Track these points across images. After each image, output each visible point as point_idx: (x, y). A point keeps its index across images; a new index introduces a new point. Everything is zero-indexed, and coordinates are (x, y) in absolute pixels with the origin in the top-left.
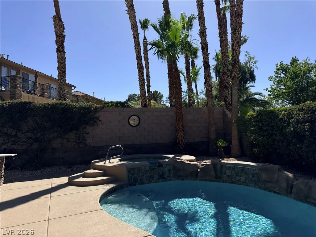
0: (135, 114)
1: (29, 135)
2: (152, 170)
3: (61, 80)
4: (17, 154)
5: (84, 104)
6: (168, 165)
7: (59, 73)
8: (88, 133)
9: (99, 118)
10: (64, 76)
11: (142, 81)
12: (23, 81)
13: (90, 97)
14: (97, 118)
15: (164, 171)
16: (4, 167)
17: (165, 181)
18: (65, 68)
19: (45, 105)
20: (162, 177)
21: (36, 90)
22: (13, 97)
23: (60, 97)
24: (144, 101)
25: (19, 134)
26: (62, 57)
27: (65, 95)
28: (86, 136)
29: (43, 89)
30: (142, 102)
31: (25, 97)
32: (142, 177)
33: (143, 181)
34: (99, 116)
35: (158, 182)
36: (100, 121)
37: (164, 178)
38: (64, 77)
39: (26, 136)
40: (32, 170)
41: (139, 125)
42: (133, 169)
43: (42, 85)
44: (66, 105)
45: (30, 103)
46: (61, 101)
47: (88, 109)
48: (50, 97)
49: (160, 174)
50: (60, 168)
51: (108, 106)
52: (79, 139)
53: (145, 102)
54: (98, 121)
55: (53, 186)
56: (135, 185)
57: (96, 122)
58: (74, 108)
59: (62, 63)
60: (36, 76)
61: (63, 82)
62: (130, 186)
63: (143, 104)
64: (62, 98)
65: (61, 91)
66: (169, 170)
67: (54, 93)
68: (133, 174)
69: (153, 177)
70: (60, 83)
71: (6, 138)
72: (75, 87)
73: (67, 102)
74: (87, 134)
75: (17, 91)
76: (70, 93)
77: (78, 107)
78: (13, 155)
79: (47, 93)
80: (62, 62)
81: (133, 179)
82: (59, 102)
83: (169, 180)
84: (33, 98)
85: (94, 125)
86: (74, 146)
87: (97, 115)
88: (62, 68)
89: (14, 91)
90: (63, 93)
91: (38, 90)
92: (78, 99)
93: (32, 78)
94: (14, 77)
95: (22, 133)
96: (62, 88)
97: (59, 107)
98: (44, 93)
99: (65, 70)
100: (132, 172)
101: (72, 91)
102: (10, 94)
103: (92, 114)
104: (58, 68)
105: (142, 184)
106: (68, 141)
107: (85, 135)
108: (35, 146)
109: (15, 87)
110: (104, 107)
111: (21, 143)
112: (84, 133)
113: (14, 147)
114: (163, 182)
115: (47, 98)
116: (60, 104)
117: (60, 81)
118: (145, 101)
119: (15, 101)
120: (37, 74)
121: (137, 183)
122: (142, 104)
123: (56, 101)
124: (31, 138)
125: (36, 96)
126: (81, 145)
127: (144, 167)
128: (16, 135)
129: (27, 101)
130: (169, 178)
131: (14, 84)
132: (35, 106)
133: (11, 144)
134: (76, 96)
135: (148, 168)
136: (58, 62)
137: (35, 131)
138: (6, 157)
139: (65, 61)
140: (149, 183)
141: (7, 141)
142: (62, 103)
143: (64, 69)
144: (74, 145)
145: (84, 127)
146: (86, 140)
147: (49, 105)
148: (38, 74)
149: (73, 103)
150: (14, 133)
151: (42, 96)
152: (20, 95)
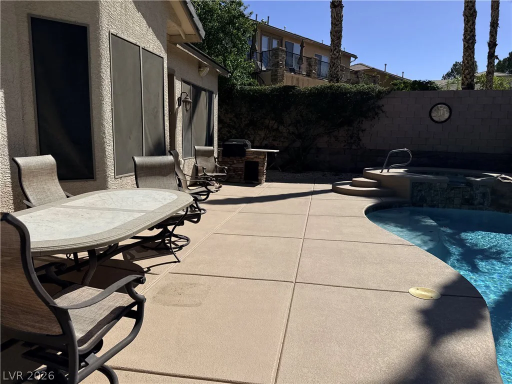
0: (444, 102)
1: (291, 129)
2: (452, 190)
3: (334, 50)
4: (278, 151)
5: (363, 86)
6: (482, 186)
7: (332, 41)
8: (365, 130)
9: (383, 108)
10: (339, 44)
11: (469, 39)
12: (286, 55)
13: (379, 72)
14: (379, 107)
15: (474, 195)
16: (266, 164)
17: (473, 209)
18: (341, 31)
19: (311, 89)
20: (469, 202)
21: (302, 66)
22: (274, 80)
23: (332, 76)
24: (468, 77)
25: (281, 128)
26: (337, 14)
27: (338, 73)
28: (361, 134)
29: (310, 65)
30: (465, 79)
31: (289, 79)
32: (433, 197)
33: (435, 203)
34: (383, 105)
35: (460, 208)
36: (383, 112)
37: (472, 204)
38: (338, 46)
39: (288, 131)
40: (293, 173)
41: (450, 120)
42: (421, 184)
43: (309, 59)
44: (338, 89)
45: (293, 87)
46: (332, 83)
47: (368, 93)
48: (319, 75)
49: (466, 197)
50: (325, 175)
51: (398, 89)
52: (351, 137)
53: (470, 80)
54: (380, 112)
55: (315, 190)
56: (422, 206)
57: (377, 114)
58: (349, 93)
59: (337, 25)
60: (302, 46)
61: (337, 54)
62: (413, 205)
63: (466, 82)
64: (334, 78)
65: (334, 68)
66: (484, 195)
67: (325, 70)
68: (420, 191)
69: (453, 201)
70: (333, 56)
71: (267, 132)
72: (356, 57)
73: (339, 84)
74: (363, 131)
75: (279, 70)
76: (348, 69)
77: (353, 90)
78: (275, 151)
79: (315, 70)
80: (337, 23)
81: (418, 197)
82: (329, 85)
83: (481, 209)
84: (298, 79)
85: (375, 118)
86: (345, 148)
87: (380, 103)
88: (336, 32)
89: (276, 71)
90: (336, 70)
91: (304, 66)
92: (358, 77)
93: (297, 49)
94: (276, 51)
95: (284, 126)
96: (334, 64)
97: (328, 92)
98: (311, 71)
99: (341, 35)
100: (419, 188)
101: (351, 64)
102: (272, 76)
103: (372, 101)
104: (331, 33)
105: (433, 206)
106: (336, 140)
107: (360, 132)
108: (298, 144)
109: (277, 65)
110: (391, 91)
111: (282, 140)
112: (359, 130)
113: (275, 143)
114: (469, 209)
115: (315, 78)
116: (330, 88)
117: (333, 52)
118: (470, 78)
119: (278, 85)
120: (303, 42)
121: (425, 205)
122: (463, 84)
123: (325, 83)
124: (293, 133)
125: (300, 77)
126: (354, 147)
127: (438, 184)
128: (277, 130)
129: (290, 84)
130: (481, 206)
131: (276, 60)
132: (299, 91)
133: (272, 140)
134: (356, 72)
135: (445, 186)
136: (332, 23)
137: (298, 125)
138: (268, 153)
139: (342, 21)
140: (444, 207)
141: (268, 136)
142: (332, 85)
143: (339, 33)
144: (345, 146)
145: (360, 121)
146: (360, 140)
147: (317, 89)
148: (306, 42)
149: (348, 86)
150: (275, 126)
151: (308, 75)
152: (283, 76)
